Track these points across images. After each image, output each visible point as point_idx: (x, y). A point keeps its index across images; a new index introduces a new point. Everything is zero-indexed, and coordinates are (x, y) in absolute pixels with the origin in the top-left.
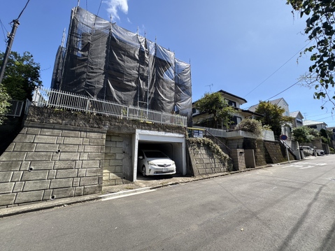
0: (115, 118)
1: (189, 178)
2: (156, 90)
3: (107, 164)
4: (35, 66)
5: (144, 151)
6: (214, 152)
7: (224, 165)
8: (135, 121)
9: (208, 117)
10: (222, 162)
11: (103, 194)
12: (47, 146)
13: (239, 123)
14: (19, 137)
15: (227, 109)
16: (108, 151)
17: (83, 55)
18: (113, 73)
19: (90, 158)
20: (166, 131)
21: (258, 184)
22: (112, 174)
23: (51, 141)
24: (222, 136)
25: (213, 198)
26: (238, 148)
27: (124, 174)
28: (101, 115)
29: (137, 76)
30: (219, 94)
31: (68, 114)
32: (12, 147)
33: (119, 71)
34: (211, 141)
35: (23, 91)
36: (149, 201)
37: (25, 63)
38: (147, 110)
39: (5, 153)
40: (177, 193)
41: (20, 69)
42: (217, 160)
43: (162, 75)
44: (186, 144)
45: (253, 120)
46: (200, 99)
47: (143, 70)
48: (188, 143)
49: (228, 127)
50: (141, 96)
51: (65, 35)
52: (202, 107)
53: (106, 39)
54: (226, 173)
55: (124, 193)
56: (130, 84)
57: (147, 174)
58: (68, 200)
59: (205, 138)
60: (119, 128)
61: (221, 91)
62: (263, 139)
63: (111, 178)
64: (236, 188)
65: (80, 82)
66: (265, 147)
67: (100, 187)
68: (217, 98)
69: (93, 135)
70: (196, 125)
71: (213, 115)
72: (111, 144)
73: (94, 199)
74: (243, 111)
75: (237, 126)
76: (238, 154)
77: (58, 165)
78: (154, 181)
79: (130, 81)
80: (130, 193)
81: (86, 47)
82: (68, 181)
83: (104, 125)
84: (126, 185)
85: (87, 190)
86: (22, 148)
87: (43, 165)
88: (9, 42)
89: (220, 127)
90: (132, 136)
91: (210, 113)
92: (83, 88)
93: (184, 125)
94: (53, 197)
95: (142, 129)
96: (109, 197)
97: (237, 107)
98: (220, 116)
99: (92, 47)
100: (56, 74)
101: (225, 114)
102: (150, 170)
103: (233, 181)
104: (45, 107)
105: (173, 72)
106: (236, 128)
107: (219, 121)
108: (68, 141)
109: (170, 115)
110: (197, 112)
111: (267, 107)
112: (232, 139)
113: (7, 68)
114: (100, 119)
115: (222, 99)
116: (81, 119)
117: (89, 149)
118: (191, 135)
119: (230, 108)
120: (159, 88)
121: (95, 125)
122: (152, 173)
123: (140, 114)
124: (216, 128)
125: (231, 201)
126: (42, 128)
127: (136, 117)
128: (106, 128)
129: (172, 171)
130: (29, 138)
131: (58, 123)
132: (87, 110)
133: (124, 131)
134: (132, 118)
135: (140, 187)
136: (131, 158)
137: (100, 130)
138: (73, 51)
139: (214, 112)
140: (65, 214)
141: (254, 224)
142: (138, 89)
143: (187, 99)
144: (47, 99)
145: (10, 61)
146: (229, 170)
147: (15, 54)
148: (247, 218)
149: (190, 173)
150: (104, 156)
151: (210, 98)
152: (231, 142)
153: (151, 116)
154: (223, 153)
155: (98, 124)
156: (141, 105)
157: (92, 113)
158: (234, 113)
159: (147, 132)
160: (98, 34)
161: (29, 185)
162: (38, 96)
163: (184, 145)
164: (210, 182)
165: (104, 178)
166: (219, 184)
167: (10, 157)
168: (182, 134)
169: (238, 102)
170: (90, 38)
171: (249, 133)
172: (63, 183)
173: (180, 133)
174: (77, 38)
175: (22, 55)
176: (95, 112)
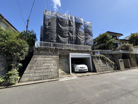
0: (62, 49)
1: (94, 73)
2: (77, 36)
3: (60, 67)
4: (35, 34)
5: (74, 62)
6: (106, 61)
7: (112, 67)
8: (69, 50)
9: (102, 45)
10: (111, 65)
11: (59, 78)
12: (40, 61)
13: (119, 46)
14: (32, 58)
15: (111, 40)
16: (60, 62)
17: (49, 27)
18: (59, 32)
19: (54, 65)
20: (82, 53)
21: (132, 76)
22: (62, 71)
23: (41, 59)
24: (110, 53)
25: (106, 82)
26: (119, 58)
27: (67, 71)
28: (56, 49)
29: (68, 32)
30: (107, 33)
31: (46, 49)
32: (31, 62)
33: (61, 31)
34: (104, 56)
35: (32, 43)
36: (77, 82)
37: (32, 33)
38: (74, 45)
39: (29, 64)
40: (89, 79)
41: (31, 36)
42: (107, 65)
43: (79, 29)
44: (92, 58)
45: (127, 44)
46: (97, 37)
47: (71, 29)
48: (93, 57)
49: (113, 49)
50: (71, 40)
51: (43, 21)
52: (98, 40)
53: (56, 19)
54: (113, 71)
55: (67, 79)
56: (66, 35)
57: (76, 71)
58: (48, 80)
59: (101, 55)
60: (63, 53)
61: (108, 32)
62: (134, 53)
63: (62, 72)
64: (119, 79)
65: (48, 37)
66: (136, 57)
67: (58, 76)
68: (106, 35)
69: (54, 56)
70: (96, 49)
71: (104, 44)
72: (61, 60)
73: (56, 80)
74: (121, 40)
75: (118, 48)
76: (120, 61)
77: (44, 67)
78: (79, 74)
79: (66, 34)
80: (69, 79)
81: (49, 24)
82: (48, 73)
83: (58, 52)
84: (67, 75)
85: (54, 77)
86: (33, 62)
87: (40, 68)
88: (27, 27)
89: (108, 49)
90: (68, 56)
91: (103, 43)
92: (49, 39)
93: (90, 50)
94: (43, 79)
95: (72, 53)
96: (61, 80)
97: (117, 38)
98: (108, 44)
99: (51, 24)
100: (41, 35)
101: (111, 43)
102: (77, 69)
103: (117, 75)
104: (39, 48)
105: (83, 27)
106: (117, 49)
107: (107, 46)
108: (47, 59)
109: (83, 46)
110: (96, 43)
111: (136, 36)
112: (116, 54)
113: (27, 36)
114: (56, 50)
115: (108, 36)
116: (50, 51)
117: (53, 62)
118: (94, 54)
119: (113, 39)
120: (78, 35)
121: (55, 53)
122: (77, 71)
123: (71, 47)
124: (106, 50)
125: (116, 84)
126: (38, 55)
127: (69, 48)
128: (58, 54)
129: (86, 70)
130: (35, 59)
131: (43, 53)
132: (52, 47)
133: (65, 54)
134: (68, 49)
135: (73, 76)
136: (69, 64)
137: (57, 54)
138: (45, 26)
139: (105, 42)
140: (47, 85)
141: (130, 97)
142: (69, 36)
143: (91, 38)
144: (39, 45)
145: (28, 34)
146: (115, 69)
147: (29, 31)
148: (126, 94)
149: (94, 71)
150: (58, 64)
151: (102, 36)
152: (115, 56)
153: (75, 47)
154: (111, 61)
155: (55, 52)
156: (71, 43)
157: (53, 48)
158: (116, 42)
159: (74, 54)
160: (53, 18)
161: (37, 74)
162: (36, 44)
163: (91, 59)
164: (105, 75)
165: (59, 73)
166: (109, 76)
167: (31, 65)
168: (90, 53)
169: (118, 36)
170: (50, 20)
171: (125, 51)
172: (46, 74)
173: (88, 53)
174: (47, 21)
175: (31, 31)
176: (54, 48)
